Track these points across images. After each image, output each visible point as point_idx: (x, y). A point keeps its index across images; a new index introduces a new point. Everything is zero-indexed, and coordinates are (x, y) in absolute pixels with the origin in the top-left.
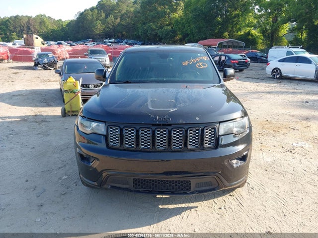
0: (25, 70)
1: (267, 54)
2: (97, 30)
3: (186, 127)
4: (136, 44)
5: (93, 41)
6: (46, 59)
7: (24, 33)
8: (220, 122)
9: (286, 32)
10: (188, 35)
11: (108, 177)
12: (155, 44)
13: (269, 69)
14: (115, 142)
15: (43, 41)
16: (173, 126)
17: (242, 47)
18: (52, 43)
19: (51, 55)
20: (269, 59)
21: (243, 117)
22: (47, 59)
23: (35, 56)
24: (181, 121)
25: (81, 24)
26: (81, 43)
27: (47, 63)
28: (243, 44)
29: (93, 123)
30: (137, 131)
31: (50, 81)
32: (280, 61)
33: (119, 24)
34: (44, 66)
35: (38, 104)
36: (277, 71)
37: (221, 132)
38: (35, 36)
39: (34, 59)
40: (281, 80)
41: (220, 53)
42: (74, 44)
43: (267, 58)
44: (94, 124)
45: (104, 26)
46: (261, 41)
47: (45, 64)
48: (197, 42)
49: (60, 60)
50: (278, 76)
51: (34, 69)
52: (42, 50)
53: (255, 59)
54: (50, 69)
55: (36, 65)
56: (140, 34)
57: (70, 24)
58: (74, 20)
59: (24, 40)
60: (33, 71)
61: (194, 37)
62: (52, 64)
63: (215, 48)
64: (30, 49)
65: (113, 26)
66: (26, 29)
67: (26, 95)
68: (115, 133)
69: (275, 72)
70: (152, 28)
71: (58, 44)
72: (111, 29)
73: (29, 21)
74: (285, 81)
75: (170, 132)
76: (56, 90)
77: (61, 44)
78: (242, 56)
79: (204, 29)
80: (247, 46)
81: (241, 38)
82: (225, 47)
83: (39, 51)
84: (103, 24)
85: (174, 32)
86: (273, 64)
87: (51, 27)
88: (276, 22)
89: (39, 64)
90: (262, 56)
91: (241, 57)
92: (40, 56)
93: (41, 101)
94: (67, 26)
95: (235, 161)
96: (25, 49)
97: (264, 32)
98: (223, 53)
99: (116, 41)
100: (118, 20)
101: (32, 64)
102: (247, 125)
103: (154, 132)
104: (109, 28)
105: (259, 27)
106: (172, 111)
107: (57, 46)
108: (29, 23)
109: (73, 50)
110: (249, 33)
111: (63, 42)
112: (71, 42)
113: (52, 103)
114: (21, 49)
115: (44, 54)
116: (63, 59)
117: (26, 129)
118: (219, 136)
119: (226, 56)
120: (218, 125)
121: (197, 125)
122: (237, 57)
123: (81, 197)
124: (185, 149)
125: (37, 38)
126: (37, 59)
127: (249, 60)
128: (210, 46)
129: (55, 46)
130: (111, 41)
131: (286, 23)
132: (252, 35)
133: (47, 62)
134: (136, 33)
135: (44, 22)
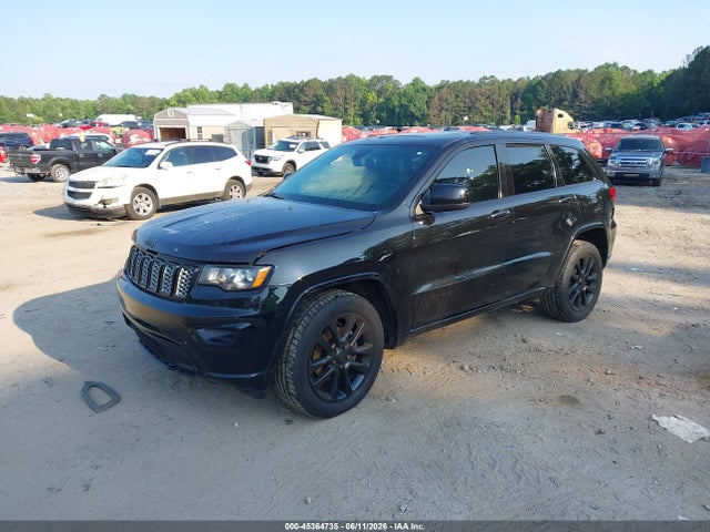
3: (167, 261)
8: (206, 263)
15: (572, 120)
16: (158, 255)
25: (693, 78)
38: (557, 112)
57: (672, 77)
59: (537, 120)
66: (568, 97)
73: (579, 79)
87: (623, 88)
94: (663, 83)
108: (578, 85)
118: (197, 284)
120: (202, 266)
121: (177, 260)
125: (560, 116)
135: (610, 80)
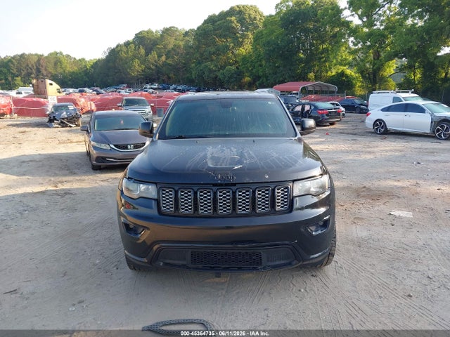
0: (36, 128)
1: (368, 101)
2: (133, 72)
3: (254, 187)
4: (188, 90)
5: (128, 87)
6: (65, 113)
7: (33, 78)
8: (294, 181)
9: (393, 72)
10: (259, 77)
11: (161, 250)
12: (215, 90)
13: (370, 121)
14: (168, 207)
15: (59, 87)
16: (238, 186)
17: (333, 92)
18: (71, 90)
19: (71, 108)
20: (369, 108)
21: (322, 175)
22: (67, 113)
23: (50, 109)
24: (247, 180)
25: (111, 64)
26: (113, 89)
27: (67, 118)
28: (336, 88)
29: (141, 185)
30: (195, 193)
31: (71, 142)
32: (383, 110)
33: (165, 64)
34: (62, 122)
35: (57, 172)
36: (381, 124)
37: (296, 192)
38: (48, 81)
39: (48, 113)
40: (386, 136)
41: (303, 101)
42: (102, 91)
43: (367, 106)
44: (142, 187)
45: (143, 67)
46: (359, 84)
47: (63, 119)
48: (272, 87)
49: (84, 114)
50: (381, 130)
51: (48, 127)
52: (59, 100)
53: (350, 108)
54: (71, 127)
55: (51, 121)
56: (194, 77)
57: (97, 64)
58: (102, 60)
59: (33, 86)
60: (47, 129)
61: (267, 80)
62: (73, 119)
63: (297, 94)
64: (42, 100)
65: (156, 66)
66: (34, 72)
67: (40, 161)
68: (169, 196)
69: (377, 125)
70: (210, 69)
71: (81, 91)
72: (152, 70)
73: (39, 60)
74: (392, 136)
75: (234, 193)
76: (81, 154)
77: (84, 91)
78: (333, 104)
79: (281, 68)
80: (340, 91)
81: (332, 80)
82: (310, 92)
83: (56, 102)
84: (142, 63)
85: (239, 74)
86: (375, 114)
87: (70, 68)
88: (378, 59)
89: (56, 120)
90: (362, 105)
91: (332, 106)
92: (56, 108)
93: (61, 169)
94: (92, 67)
95: (313, 228)
96: (35, 99)
97: (362, 72)
98: (307, 101)
99: (160, 87)
100: (163, 58)
101: (46, 119)
102: (327, 185)
103: (215, 194)
104: (150, 68)
105: (355, 65)
106: (236, 168)
107: (79, 94)
108: (39, 64)
109: (101, 100)
110: (342, 74)
111: (86, 89)
112: (98, 89)
113: (76, 171)
114: (29, 99)
115: (62, 106)
116: (88, 112)
117: (45, 203)
118: (294, 197)
119: (311, 105)
120: (291, 184)
121: (266, 184)
122: (326, 105)
123: (124, 282)
124: (253, 213)
125: (51, 84)
126: (53, 113)
127: (343, 109)
128: (290, 93)
129: (76, 94)
130: (153, 86)
131: (392, 60)
132: (347, 76)
133: (66, 116)
134: (188, 75)
135: (60, 62)
